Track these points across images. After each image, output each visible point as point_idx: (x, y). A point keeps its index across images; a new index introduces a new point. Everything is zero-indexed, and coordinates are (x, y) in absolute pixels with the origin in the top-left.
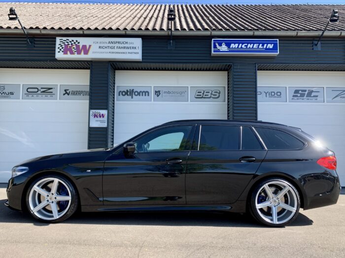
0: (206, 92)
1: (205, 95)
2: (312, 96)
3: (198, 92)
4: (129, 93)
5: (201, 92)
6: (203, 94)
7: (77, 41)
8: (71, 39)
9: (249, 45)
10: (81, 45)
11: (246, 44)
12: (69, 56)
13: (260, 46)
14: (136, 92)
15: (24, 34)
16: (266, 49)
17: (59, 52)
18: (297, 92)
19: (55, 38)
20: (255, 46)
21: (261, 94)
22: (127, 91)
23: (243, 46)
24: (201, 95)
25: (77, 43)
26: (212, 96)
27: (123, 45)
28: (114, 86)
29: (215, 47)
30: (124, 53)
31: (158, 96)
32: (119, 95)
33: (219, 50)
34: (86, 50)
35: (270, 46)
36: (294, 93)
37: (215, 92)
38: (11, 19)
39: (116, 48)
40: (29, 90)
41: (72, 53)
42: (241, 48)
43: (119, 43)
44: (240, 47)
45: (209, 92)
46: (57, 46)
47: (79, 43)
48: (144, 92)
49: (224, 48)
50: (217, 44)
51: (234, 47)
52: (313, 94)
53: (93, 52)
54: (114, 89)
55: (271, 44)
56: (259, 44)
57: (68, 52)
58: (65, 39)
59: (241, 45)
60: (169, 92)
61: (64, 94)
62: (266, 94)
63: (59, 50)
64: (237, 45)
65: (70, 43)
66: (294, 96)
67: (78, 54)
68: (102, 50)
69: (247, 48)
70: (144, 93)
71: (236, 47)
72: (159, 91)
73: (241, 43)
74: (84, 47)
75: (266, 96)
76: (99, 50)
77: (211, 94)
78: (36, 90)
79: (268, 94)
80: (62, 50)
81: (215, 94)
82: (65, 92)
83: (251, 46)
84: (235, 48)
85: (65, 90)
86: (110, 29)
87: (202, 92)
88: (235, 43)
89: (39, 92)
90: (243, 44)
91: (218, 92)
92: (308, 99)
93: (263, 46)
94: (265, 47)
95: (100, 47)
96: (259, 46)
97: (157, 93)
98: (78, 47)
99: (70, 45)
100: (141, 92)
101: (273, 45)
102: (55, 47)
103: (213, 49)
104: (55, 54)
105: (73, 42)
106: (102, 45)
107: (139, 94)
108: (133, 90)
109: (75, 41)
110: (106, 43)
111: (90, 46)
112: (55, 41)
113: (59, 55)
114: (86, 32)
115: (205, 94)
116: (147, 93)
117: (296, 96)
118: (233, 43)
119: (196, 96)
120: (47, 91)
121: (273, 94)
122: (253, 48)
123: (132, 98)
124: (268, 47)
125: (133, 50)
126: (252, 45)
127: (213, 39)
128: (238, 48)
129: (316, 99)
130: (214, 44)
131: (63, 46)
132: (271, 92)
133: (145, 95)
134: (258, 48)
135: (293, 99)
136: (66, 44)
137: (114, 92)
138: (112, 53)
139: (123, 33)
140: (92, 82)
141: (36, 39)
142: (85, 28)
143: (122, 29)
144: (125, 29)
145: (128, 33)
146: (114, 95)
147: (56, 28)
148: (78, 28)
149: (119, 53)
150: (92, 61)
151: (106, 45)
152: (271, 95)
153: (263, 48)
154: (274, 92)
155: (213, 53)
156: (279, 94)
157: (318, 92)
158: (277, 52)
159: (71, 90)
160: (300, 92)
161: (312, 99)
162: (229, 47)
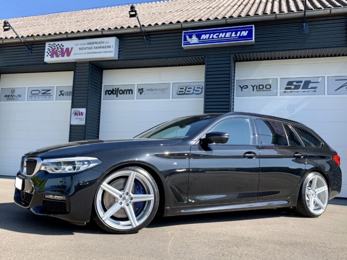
0: (189, 88)
1: (188, 91)
2: (309, 87)
3: (181, 89)
4: (114, 92)
5: (183, 88)
6: (185, 90)
7: (62, 45)
8: (57, 43)
9: (221, 34)
10: (65, 48)
11: (218, 34)
12: (55, 60)
13: (233, 35)
14: (121, 90)
15: (21, 43)
16: (240, 37)
17: (47, 56)
18: (290, 83)
19: (45, 44)
20: (228, 35)
21: (247, 87)
22: (113, 89)
23: (215, 37)
24: (183, 92)
25: (61, 47)
26: (195, 92)
27: (99, 45)
28: (101, 86)
29: (185, 39)
30: (100, 52)
31: (141, 94)
32: (106, 94)
33: (189, 42)
34: (68, 52)
35: (245, 33)
36: (287, 85)
37: (198, 88)
38: (5, 30)
39: (93, 48)
40: (33, 92)
42: (213, 38)
43: (96, 43)
44: (211, 37)
45: (191, 88)
46: (46, 50)
47: (63, 46)
48: (128, 90)
49: (194, 39)
50: (187, 37)
51: (204, 38)
52: (311, 85)
53: (75, 54)
54: (101, 89)
55: (245, 31)
56: (232, 32)
57: (55, 56)
58: (52, 43)
59: (212, 35)
60: (151, 90)
61: (60, 95)
62: (253, 87)
63: (47, 54)
64: (208, 35)
65: (56, 47)
66: (286, 89)
67: (62, 56)
68: (82, 51)
69: (218, 38)
70: (128, 92)
71: (207, 38)
72: (142, 89)
73: (212, 33)
74: (67, 49)
75: (253, 90)
76: (80, 52)
77: (194, 90)
78: (38, 92)
79: (255, 87)
80: (50, 54)
81: (198, 90)
82: (60, 93)
83: (223, 36)
84: (206, 39)
85: (61, 91)
86: (90, 30)
87: (185, 88)
88: (206, 34)
89: (40, 94)
90: (214, 34)
91: (201, 87)
92: (304, 92)
93: (236, 34)
94: (238, 35)
95: (80, 49)
96: (231, 34)
97: (141, 91)
98: (62, 49)
99: (56, 49)
100: (125, 90)
101: (247, 32)
102: (44, 52)
103: (183, 42)
104: (44, 58)
105: (58, 46)
106: (81, 47)
107: (123, 92)
108: (118, 88)
109: (60, 45)
110: (85, 44)
111: (72, 48)
112: (45, 47)
113: (48, 59)
114: (69, 36)
115: (187, 90)
116: (130, 91)
117: (290, 88)
118: (203, 34)
119: (178, 93)
120: (46, 93)
121: (261, 87)
122: (225, 37)
123: (117, 96)
124: (241, 35)
125: (109, 50)
126: (224, 34)
127: (183, 32)
128: (209, 38)
129: (315, 91)
130: (185, 36)
131: (51, 50)
132: (259, 85)
133: (129, 94)
134: (231, 37)
135: (285, 92)
136: (53, 48)
137: (101, 91)
138: (90, 53)
139: (100, 33)
140: (75, 83)
141: (33, 46)
142: (69, 32)
143: (100, 29)
144: (103, 29)
145: (104, 33)
146: (101, 94)
147: (47, 34)
148: (63, 32)
149: (96, 53)
150: (75, 63)
151: (85, 46)
152: (259, 88)
153: (236, 37)
154: (262, 85)
155: (183, 46)
156: (268, 87)
157: (318, 82)
158: (252, 39)
159: (65, 91)
160: (295, 83)
161: (309, 91)
162: (199, 39)
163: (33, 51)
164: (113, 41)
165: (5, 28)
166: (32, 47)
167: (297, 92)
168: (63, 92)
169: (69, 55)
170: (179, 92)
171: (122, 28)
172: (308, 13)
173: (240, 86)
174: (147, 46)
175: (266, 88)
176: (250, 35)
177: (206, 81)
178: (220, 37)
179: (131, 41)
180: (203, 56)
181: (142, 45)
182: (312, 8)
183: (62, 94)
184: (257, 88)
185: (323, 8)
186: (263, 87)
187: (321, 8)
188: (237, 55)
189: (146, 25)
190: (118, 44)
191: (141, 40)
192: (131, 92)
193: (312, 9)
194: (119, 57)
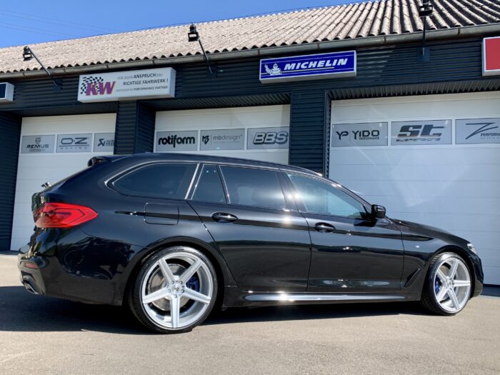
0: (269, 136)
1: (268, 140)
2: (431, 133)
3: (258, 136)
4: (170, 141)
5: (261, 136)
6: (265, 138)
7: (100, 78)
8: (94, 76)
9: (311, 63)
10: (104, 83)
11: (307, 63)
12: (92, 98)
13: (328, 64)
14: (180, 138)
15: (47, 75)
16: (336, 67)
17: (82, 93)
18: (405, 129)
19: (79, 77)
20: (321, 63)
21: (347, 134)
22: (169, 137)
23: (303, 66)
24: (261, 140)
25: (100, 81)
26: (277, 140)
27: (150, 79)
28: (153, 133)
29: (264, 70)
30: (150, 88)
31: (206, 143)
32: (159, 143)
33: (268, 74)
34: (109, 88)
35: (343, 62)
36: (401, 131)
37: (281, 135)
38: (26, 59)
39: (142, 82)
40: (64, 141)
41: (95, 93)
42: (300, 68)
43: (145, 75)
44: (298, 67)
45: (272, 135)
46: (80, 86)
47: (102, 80)
48: (189, 138)
49: (276, 71)
50: (266, 67)
51: (289, 69)
52: (433, 131)
53: (117, 91)
54: (153, 136)
55: (344, 58)
56: (326, 60)
57: (91, 93)
58: (88, 76)
59: (299, 64)
60: (219, 138)
61: (99, 145)
62: (355, 134)
63: (81, 91)
64: (294, 65)
65: (93, 81)
66: (400, 136)
67: (101, 94)
68: (127, 87)
69: (307, 68)
70: (189, 140)
71: (293, 68)
72: (208, 136)
73: (299, 62)
74: (108, 84)
75: (355, 138)
76: (125, 88)
77: (276, 138)
78: (70, 141)
79: (358, 134)
80: (85, 90)
81: (281, 137)
82: (99, 142)
83: (314, 65)
84: (291, 70)
85: (100, 140)
86: (138, 59)
87: (264, 135)
88: (291, 63)
89: (73, 144)
90: (302, 62)
91: (286, 134)
92: (424, 140)
93: (331, 62)
94: (334, 64)
95: (124, 84)
96: (325, 63)
97: (206, 139)
98: (101, 84)
99: (93, 84)
100: (185, 138)
101: (346, 60)
102: (78, 88)
103: (260, 74)
104: (77, 96)
105: (96, 80)
106: (126, 81)
107: (182, 141)
108: (176, 136)
109: (98, 79)
110: (132, 77)
111: (114, 83)
112: (78, 81)
114: (110, 66)
115: (267, 137)
117: (404, 136)
118: (288, 63)
119: (255, 142)
120: (81, 142)
121: (366, 134)
122: (316, 67)
123: (174, 146)
124: (339, 64)
125: (162, 84)
126: (316, 62)
127: (261, 60)
128: (295, 69)
129: (439, 139)
130: (263, 66)
131: (86, 86)
132: (364, 132)
133: (190, 143)
134: (324, 67)
135: (398, 140)
136: (90, 82)
137: (153, 140)
138: (138, 89)
139: (151, 63)
140: (119, 129)
141: (64, 80)
142: (110, 61)
143: (150, 58)
144: (155, 57)
145: (157, 62)
146: (153, 144)
147: (81, 64)
148: (102, 62)
149: (145, 89)
150: (118, 102)
151: (131, 80)
152: (363, 136)
153: (332, 66)
154: (368, 131)
155: (260, 79)
156: (375, 133)
157: (442, 127)
158: (353, 70)
159: (105, 140)
160: (411, 129)
161: (431, 140)
162: (282, 69)
163: (63, 87)
164: (167, 74)
165: (26, 56)
166: (62, 82)
167: (415, 140)
168: (103, 141)
169: (110, 91)
170: (257, 140)
171: (180, 55)
172: (429, 34)
173: (338, 133)
174: (213, 80)
175: (372, 135)
176: (350, 64)
177: (291, 126)
178: (310, 66)
179: (192, 73)
180: (288, 93)
181: (206, 78)
182: (434, 27)
183: (101, 143)
184: (360, 135)
185: (449, 27)
186: (369, 133)
187: (445, 27)
188: (333, 91)
189: (212, 51)
190: (175, 77)
191: (206, 72)
192: (192, 140)
193: (434, 29)
194: (176, 95)
